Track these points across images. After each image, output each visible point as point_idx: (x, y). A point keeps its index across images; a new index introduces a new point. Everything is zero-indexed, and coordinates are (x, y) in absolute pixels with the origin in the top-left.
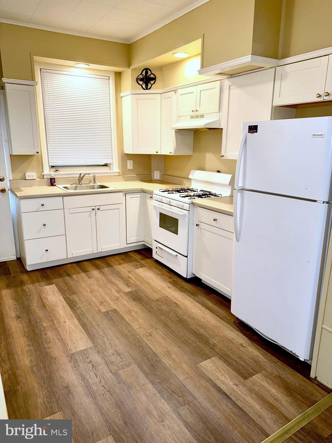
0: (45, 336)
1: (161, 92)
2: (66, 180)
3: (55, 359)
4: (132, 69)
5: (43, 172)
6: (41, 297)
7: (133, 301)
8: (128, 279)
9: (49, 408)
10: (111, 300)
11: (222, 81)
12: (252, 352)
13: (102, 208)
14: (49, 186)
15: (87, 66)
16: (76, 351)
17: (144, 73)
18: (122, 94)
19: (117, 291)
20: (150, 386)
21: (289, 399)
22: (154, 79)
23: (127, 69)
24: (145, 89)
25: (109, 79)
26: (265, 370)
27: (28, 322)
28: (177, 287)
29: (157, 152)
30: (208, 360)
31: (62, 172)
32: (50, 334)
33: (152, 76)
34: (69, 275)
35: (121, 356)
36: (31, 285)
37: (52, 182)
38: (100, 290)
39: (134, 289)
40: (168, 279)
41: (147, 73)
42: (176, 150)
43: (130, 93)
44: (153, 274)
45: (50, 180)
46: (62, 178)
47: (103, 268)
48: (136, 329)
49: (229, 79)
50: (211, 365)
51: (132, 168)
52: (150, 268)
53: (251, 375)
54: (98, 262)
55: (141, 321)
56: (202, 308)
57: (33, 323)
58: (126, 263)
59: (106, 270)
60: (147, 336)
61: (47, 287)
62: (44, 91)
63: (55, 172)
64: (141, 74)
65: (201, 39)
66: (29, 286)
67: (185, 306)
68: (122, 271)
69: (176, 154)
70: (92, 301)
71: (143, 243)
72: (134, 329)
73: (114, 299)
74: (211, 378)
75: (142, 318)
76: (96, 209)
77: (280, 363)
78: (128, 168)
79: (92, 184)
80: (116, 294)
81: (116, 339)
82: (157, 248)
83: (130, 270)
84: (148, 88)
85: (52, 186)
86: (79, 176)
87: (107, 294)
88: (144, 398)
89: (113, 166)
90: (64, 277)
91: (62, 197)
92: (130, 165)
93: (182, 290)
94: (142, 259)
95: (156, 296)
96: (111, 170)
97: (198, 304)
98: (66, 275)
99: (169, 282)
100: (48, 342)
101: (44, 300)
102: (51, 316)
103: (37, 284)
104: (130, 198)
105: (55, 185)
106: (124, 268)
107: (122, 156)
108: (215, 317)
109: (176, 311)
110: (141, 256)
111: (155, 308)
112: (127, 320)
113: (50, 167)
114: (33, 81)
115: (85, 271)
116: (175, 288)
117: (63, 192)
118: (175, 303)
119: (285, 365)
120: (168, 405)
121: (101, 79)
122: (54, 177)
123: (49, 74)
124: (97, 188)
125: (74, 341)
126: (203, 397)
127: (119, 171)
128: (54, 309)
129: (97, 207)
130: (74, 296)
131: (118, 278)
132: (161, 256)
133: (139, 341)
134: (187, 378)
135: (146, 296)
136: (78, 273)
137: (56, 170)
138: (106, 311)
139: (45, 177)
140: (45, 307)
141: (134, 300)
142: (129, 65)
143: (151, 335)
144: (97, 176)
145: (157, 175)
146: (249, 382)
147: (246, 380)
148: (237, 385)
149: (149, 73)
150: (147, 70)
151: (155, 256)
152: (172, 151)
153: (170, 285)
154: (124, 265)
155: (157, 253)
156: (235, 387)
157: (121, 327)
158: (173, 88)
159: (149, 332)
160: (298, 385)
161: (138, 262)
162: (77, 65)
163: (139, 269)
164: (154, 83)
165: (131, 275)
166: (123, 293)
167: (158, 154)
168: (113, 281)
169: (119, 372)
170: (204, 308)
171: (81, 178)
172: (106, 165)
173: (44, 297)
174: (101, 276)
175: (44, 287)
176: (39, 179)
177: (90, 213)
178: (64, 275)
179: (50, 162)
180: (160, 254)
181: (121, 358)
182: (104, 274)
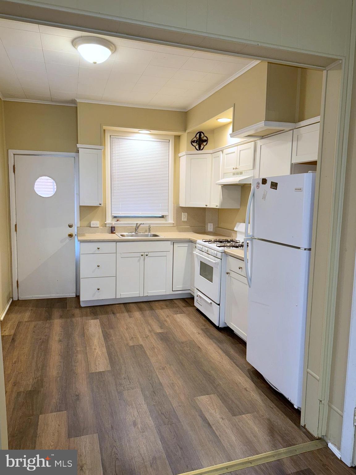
0: (75, 357)
1: (211, 152)
2: (125, 229)
3: (77, 374)
4: (188, 133)
5: (106, 221)
6: (84, 328)
7: (160, 340)
8: (164, 322)
9: (58, 407)
10: (141, 338)
11: (256, 141)
12: (253, 396)
13: (150, 254)
14: (109, 233)
15: (149, 132)
16: (96, 372)
17: (198, 136)
18: (180, 155)
19: (149, 330)
20: (145, 406)
21: (268, 438)
22: (206, 141)
23: (183, 133)
24: (198, 149)
25: (169, 142)
26: (258, 412)
27: (66, 345)
28: (207, 334)
29: (206, 206)
30: (207, 396)
31: (123, 222)
32: (80, 357)
33: (205, 138)
34: (114, 314)
35: (131, 381)
36: (79, 318)
37: (112, 230)
38: (135, 328)
39: (165, 331)
40: (201, 326)
41: (200, 135)
42: (222, 204)
43: (185, 153)
44: (189, 321)
45: (111, 228)
46: (121, 227)
47: (146, 311)
48: (153, 363)
49: (260, 140)
50: (207, 400)
51: (186, 220)
52: (188, 315)
53: (241, 413)
54: (143, 305)
55: (160, 357)
56: (223, 354)
57: (70, 346)
58: (168, 308)
59: (148, 313)
60: (160, 369)
61: (92, 321)
62: (112, 153)
63: (116, 221)
64: (196, 136)
65: (232, 108)
66: (78, 318)
67: (207, 351)
68: (162, 315)
69: (222, 207)
70: (124, 336)
71: (189, 292)
72: (150, 362)
73: (145, 336)
74: (202, 410)
75: (162, 355)
76: (145, 255)
77: (276, 409)
78: (182, 220)
79: (146, 233)
80: (148, 333)
81: (132, 368)
82: (197, 296)
83: (169, 315)
84: (201, 149)
85: (112, 233)
86: (135, 225)
87: (140, 332)
88: (136, 413)
89: (168, 218)
90: (109, 314)
91: (115, 242)
92: (184, 217)
93: (211, 337)
94: (184, 307)
95: (183, 339)
96: (166, 221)
97: (220, 351)
98: (111, 313)
99: (201, 329)
100: (76, 362)
101: (86, 330)
102: (86, 343)
103: (84, 318)
104: (178, 247)
105: (115, 233)
106: (164, 313)
107: (177, 209)
108: (231, 363)
109: (195, 353)
110: (185, 304)
111: (178, 348)
112: (148, 354)
113: (113, 217)
114: (101, 146)
115: (128, 311)
116: (205, 334)
117: (117, 238)
118: (198, 347)
119: (281, 412)
120: (153, 422)
121: (162, 142)
122: (114, 226)
123: (118, 139)
124: (151, 236)
125: (97, 364)
126: (187, 422)
127: (174, 222)
128: (90, 338)
129: (146, 254)
130: (111, 331)
131: (155, 320)
132: (200, 304)
133: (151, 371)
134: (180, 406)
135: (173, 338)
136: (122, 312)
137: (117, 220)
138: (133, 345)
139: (107, 226)
140: (84, 336)
141: (162, 339)
142: (185, 130)
143: (164, 369)
144: (152, 226)
145: (210, 227)
146: (236, 419)
147: (234, 417)
148: (223, 419)
149: (202, 135)
150: (200, 133)
151: (196, 304)
152: (218, 205)
153: (201, 332)
154: (165, 310)
155: (198, 301)
156: (220, 420)
157: (140, 360)
158: (221, 148)
159: (163, 366)
160: (284, 429)
161: (180, 308)
162: (140, 132)
163: (178, 315)
164: (206, 144)
165: (168, 319)
166: (154, 333)
167: (207, 207)
168: (150, 322)
169: (123, 392)
170: (224, 354)
171: (137, 228)
172: (163, 217)
173: (86, 328)
174: (140, 317)
175: (89, 321)
176: (102, 227)
177: (139, 258)
178: (110, 313)
179: (112, 213)
180: (199, 302)
181: (130, 382)
182: (144, 316)
